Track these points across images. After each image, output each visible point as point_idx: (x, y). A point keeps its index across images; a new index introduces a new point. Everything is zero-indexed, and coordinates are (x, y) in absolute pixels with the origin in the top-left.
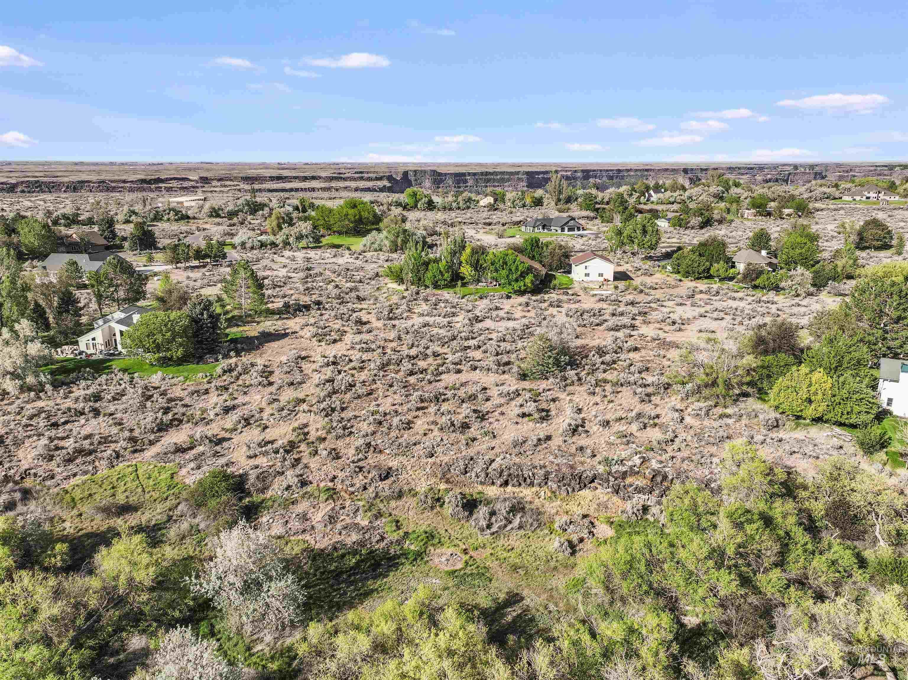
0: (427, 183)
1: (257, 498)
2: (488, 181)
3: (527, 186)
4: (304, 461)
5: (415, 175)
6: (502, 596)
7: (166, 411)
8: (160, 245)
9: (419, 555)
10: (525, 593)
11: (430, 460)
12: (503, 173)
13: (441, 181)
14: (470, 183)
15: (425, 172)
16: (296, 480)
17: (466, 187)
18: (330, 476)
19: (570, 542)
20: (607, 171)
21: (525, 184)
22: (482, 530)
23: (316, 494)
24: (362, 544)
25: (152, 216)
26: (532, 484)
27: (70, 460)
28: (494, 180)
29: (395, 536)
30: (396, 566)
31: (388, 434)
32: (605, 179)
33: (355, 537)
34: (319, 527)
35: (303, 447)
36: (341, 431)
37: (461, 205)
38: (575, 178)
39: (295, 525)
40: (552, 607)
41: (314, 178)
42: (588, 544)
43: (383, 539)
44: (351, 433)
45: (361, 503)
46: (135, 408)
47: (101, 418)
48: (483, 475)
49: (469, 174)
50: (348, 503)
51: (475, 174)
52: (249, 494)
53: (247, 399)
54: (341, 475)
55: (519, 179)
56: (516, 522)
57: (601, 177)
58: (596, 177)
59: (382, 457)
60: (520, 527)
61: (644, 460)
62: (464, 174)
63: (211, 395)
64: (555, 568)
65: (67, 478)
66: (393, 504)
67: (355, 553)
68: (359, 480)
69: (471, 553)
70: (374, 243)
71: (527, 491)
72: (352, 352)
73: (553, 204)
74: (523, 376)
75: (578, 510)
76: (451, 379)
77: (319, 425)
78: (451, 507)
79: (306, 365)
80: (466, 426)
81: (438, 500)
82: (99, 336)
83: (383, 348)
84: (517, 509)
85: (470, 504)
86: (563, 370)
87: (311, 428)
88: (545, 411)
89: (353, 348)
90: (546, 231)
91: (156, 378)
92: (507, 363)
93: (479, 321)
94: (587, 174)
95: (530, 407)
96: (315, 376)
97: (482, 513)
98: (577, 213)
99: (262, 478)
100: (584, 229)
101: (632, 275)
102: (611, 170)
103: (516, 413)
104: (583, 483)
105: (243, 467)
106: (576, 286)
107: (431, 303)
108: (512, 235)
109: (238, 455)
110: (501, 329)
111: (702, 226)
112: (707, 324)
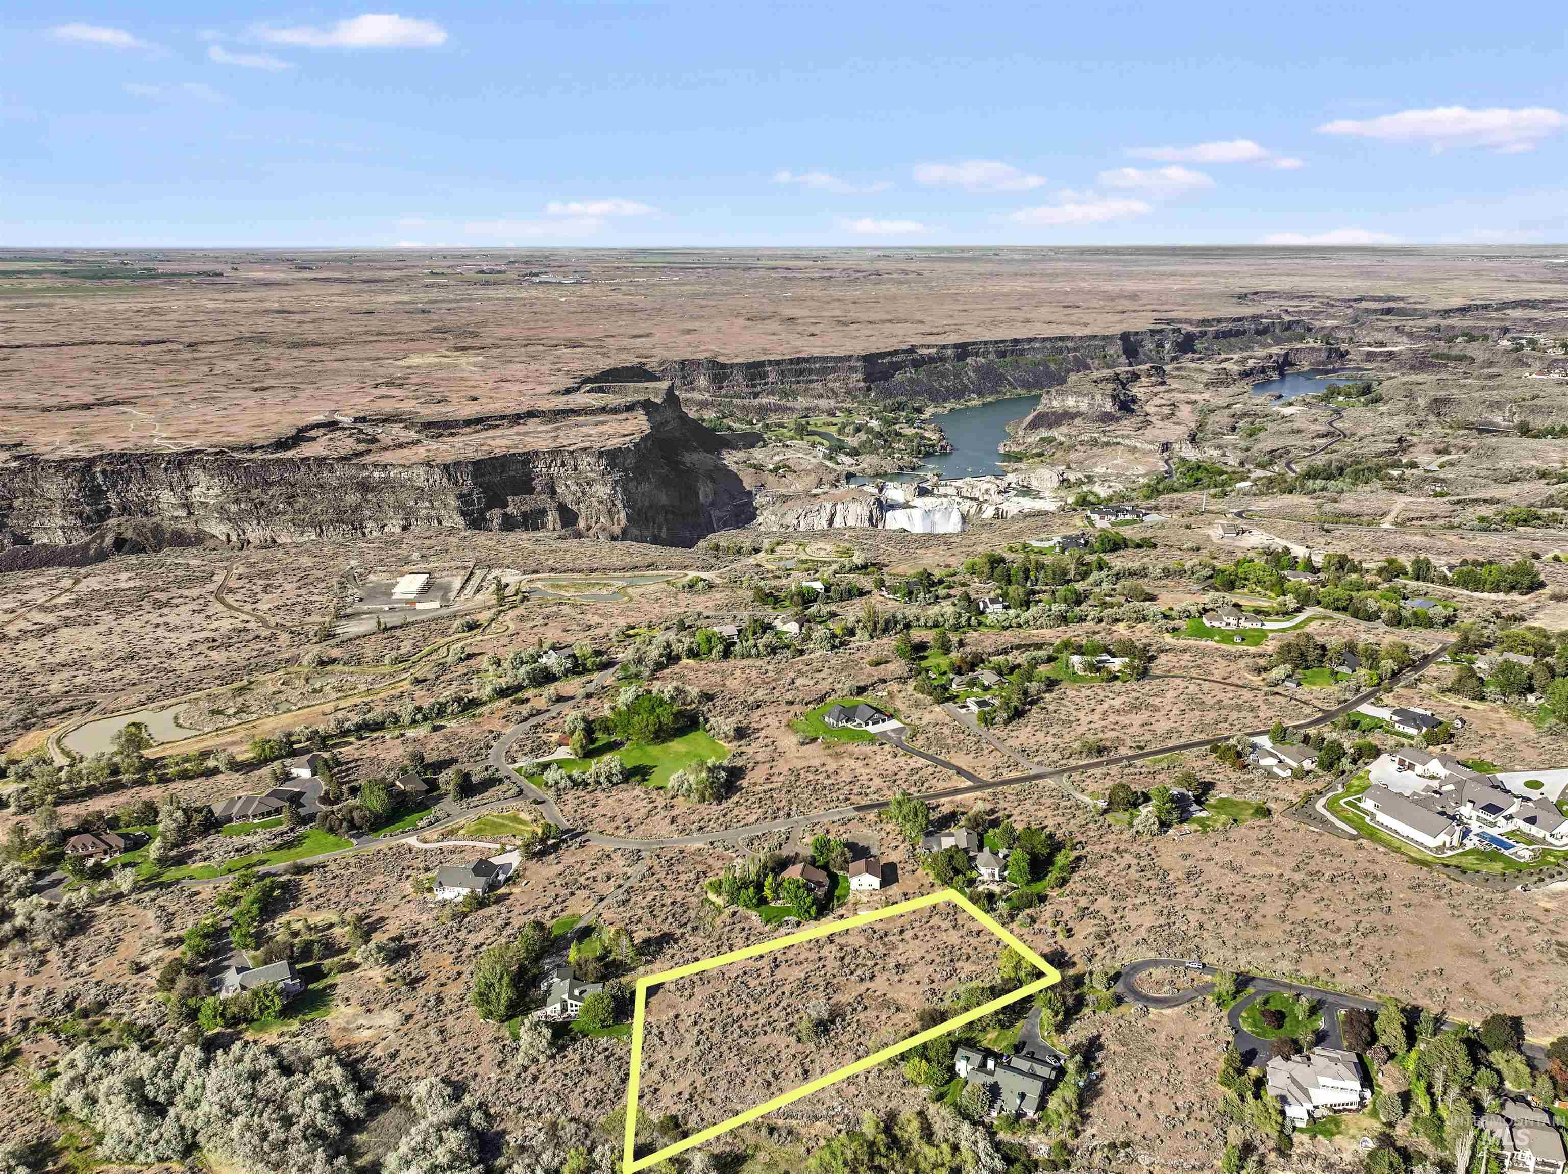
0: (703, 382)
1: (684, 1128)
2: (802, 372)
3: (864, 380)
4: (699, 1106)
5: (683, 369)
7: (620, 1068)
8: (474, 782)
9: (753, 1155)
12: (825, 359)
13: (725, 377)
14: (772, 377)
15: (698, 363)
16: (699, 1118)
17: (766, 384)
19: (808, 1148)
20: (996, 342)
21: (861, 376)
22: (776, 1144)
24: (732, 1151)
26: (797, 1119)
27: (595, 1107)
28: (810, 371)
29: (744, 1147)
30: (747, 1160)
32: (992, 356)
33: (728, 1149)
34: (713, 1143)
35: (696, 1097)
36: (712, 1088)
37: (761, 650)
38: (943, 359)
41: (531, 414)
42: (815, 1150)
43: (739, 1148)
44: (717, 1088)
46: (604, 1068)
47: (593, 1076)
49: (770, 362)
51: (778, 363)
52: (680, 1126)
53: (656, 1057)
55: (850, 368)
56: (789, 1139)
57: (985, 354)
58: (977, 354)
60: (790, 1142)
61: (843, 1108)
62: (761, 364)
64: (801, 1161)
65: (598, 1117)
67: (730, 1155)
69: (772, 1154)
70: (681, 786)
71: (794, 1122)
72: (703, 1010)
73: (867, 636)
74: (799, 1040)
75: (814, 1132)
76: (762, 1041)
77: (700, 1081)
78: (764, 1132)
79: (679, 1025)
80: (769, 1084)
81: (758, 1128)
82: (558, 1006)
83: (720, 1004)
84: (790, 1132)
85: (771, 1130)
86: (819, 1037)
87: (697, 1084)
88: (806, 1072)
89: (702, 1005)
90: (849, 725)
91: (603, 1041)
92: (791, 1025)
93: (777, 966)
94: (963, 350)
95: (799, 1071)
96: (687, 1035)
97: (776, 1135)
98: (890, 667)
99: (684, 1117)
100: (891, 717)
101: (900, 872)
102: (1003, 342)
103: (792, 1075)
104: (817, 1119)
105: (673, 1110)
106: (851, 898)
107: (744, 934)
108: (814, 735)
109: (666, 1101)
110: (791, 979)
111: (1009, 720)
112: (920, 971)
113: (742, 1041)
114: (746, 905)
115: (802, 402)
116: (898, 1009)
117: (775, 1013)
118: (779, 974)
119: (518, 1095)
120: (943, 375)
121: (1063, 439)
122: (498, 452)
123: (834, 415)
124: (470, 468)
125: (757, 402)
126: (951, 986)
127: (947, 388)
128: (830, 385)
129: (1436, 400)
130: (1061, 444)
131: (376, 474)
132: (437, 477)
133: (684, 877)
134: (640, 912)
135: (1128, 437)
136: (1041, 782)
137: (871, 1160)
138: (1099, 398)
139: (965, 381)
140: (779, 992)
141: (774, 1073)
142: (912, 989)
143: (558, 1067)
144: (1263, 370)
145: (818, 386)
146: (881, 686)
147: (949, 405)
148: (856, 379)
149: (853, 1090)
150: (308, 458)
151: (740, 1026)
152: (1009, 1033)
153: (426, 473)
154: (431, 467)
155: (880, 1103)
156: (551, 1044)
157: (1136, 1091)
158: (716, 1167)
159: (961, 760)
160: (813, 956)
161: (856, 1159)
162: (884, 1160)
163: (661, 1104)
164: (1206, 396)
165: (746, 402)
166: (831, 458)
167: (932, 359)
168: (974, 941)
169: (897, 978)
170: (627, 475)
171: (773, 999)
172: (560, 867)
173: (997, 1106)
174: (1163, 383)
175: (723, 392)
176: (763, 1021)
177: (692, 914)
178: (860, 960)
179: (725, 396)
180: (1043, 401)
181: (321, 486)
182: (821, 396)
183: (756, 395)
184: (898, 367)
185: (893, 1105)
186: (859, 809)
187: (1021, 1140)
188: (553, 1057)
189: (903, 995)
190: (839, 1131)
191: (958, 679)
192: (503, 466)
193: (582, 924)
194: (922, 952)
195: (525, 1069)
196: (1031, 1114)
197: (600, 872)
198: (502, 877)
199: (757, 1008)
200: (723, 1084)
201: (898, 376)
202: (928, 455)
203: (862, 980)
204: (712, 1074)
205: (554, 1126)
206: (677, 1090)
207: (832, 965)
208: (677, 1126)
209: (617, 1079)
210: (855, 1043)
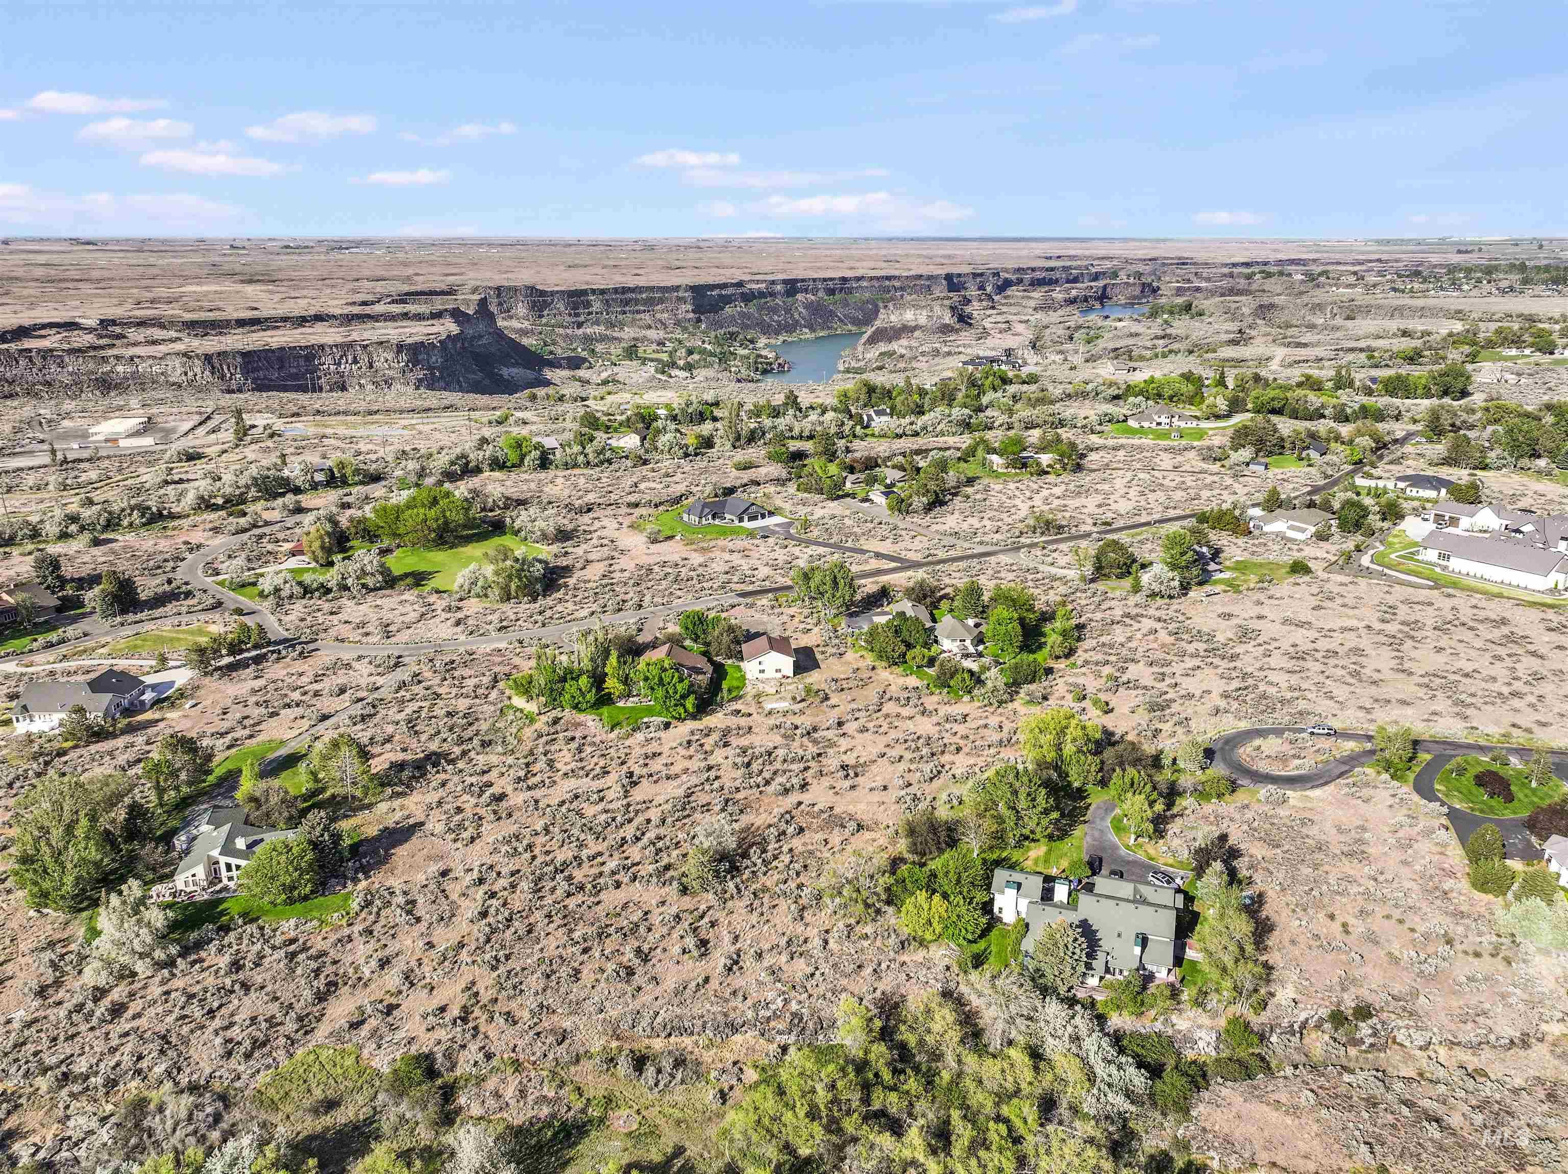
0: (521, 309)
1: (449, 1077)
2: (627, 303)
3: (693, 311)
4: (482, 1029)
5: (499, 296)
6: (669, 1150)
7: (317, 972)
8: (143, 597)
9: (602, 1120)
10: (687, 1144)
11: (601, 1016)
12: (651, 289)
13: (546, 305)
14: (597, 306)
15: (515, 290)
16: (481, 1055)
17: (590, 313)
18: (511, 1045)
19: (721, 1091)
20: (825, 280)
21: (690, 307)
22: (651, 1089)
23: (502, 1067)
24: (553, 1116)
25: (102, 521)
26: (692, 1033)
27: (248, 1056)
28: (637, 302)
29: (580, 1105)
30: (587, 1133)
31: (558, 991)
32: (821, 294)
33: (545, 1111)
34: (512, 1102)
35: (477, 1012)
36: (511, 992)
37: (591, 457)
38: (772, 294)
39: (491, 1103)
40: (706, 1155)
41: (319, 318)
42: (737, 1093)
43: (570, 1109)
44: (522, 991)
45: (545, 1073)
46: (283, 975)
47: (253, 995)
48: (649, 1030)
49: (593, 291)
50: (533, 1074)
51: (603, 292)
52: (439, 1075)
53: (397, 946)
54: (521, 1043)
55: (679, 299)
56: (679, 1076)
57: (815, 291)
58: (806, 291)
59: (555, 1018)
60: (683, 1082)
61: (786, 1001)
62: (584, 293)
63: (355, 943)
64: (710, 1119)
65: (253, 1076)
66: (573, 1069)
67: (550, 1125)
68: (539, 1048)
69: (644, 1113)
70: (474, 583)
71: (687, 1041)
72: (496, 858)
73: (728, 446)
74: (684, 890)
75: (730, 1057)
76: (611, 898)
77: (486, 982)
78: (624, 1067)
79: (449, 886)
80: (631, 972)
81: (611, 1061)
82: (200, 872)
83: (530, 847)
84: (679, 1063)
85: (640, 1062)
86: (723, 881)
87: (480, 987)
88: (704, 943)
89: (496, 850)
90: (717, 522)
91: (288, 926)
92: (667, 868)
93: (634, 784)
94: (792, 287)
95: (690, 942)
96: (464, 903)
97: (650, 1071)
98: (763, 471)
99: (448, 1055)
100: (771, 514)
101: (819, 657)
102: (831, 279)
103: (677, 949)
104: (735, 1029)
105: (426, 1043)
106: (749, 690)
107: (574, 745)
108: (669, 533)
109: (413, 1026)
110: (660, 799)
111: (929, 508)
112: (882, 772)
113: (572, 903)
114: (576, 707)
115: (629, 333)
116: (860, 827)
117: (634, 852)
118: (638, 795)
119: (65, 1049)
120: (774, 310)
121: (903, 351)
122: (275, 346)
123: (664, 345)
124: (239, 359)
125: (581, 331)
126: (941, 789)
127: (779, 322)
128: (658, 316)
129: (1261, 306)
130: (902, 356)
131: (120, 369)
132: (198, 370)
133: (471, 682)
134: (390, 729)
135: (970, 346)
136: (993, 559)
137: (866, 1100)
138: (938, 310)
139: (796, 316)
140: (640, 819)
141: (638, 951)
142: (877, 796)
143: (178, 983)
144: (1086, 299)
145: (647, 317)
146: (754, 488)
147: (781, 338)
148: (685, 310)
149: (801, 967)
150: (30, 350)
151: (570, 878)
152: (1065, 846)
153: (183, 365)
154: (190, 358)
155: (862, 984)
156: (163, 938)
157: (1332, 917)
158: (513, 1157)
159: (874, 545)
160: (696, 764)
161: (835, 1101)
162: (893, 1097)
163: (400, 1035)
164: (1038, 316)
165: (569, 331)
166: (663, 372)
167: (762, 295)
168: (961, 729)
169: (847, 783)
170: (433, 374)
171: (629, 831)
172: (260, 683)
173: (1098, 964)
174: (993, 308)
175: (544, 320)
176: (612, 865)
177: (484, 726)
178: (778, 765)
179: (546, 325)
180: (881, 316)
181: (48, 384)
182: (650, 327)
183: (580, 325)
184: (728, 300)
185: (886, 985)
186: (744, 595)
187: (1158, 1026)
188: (170, 963)
189: (862, 807)
190: (784, 1049)
191: (851, 477)
192: (281, 360)
193: (283, 751)
194: (881, 748)
195: (99, 993)
196: (1162, 975)
197: (325, 685)
198: (148, 696)
199: (601, 847)
200: (534, 982)
201: (728, 310)
202: (765, 372)
203: (786, 791)
204: (511, 964)
205: (140, 1106)
206: (436, 1003)
207: (730, 777)
208: (432, 1073)
209: (308, 995)
210: (792, 885)
